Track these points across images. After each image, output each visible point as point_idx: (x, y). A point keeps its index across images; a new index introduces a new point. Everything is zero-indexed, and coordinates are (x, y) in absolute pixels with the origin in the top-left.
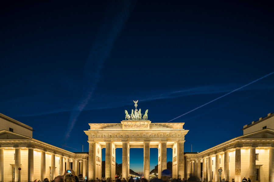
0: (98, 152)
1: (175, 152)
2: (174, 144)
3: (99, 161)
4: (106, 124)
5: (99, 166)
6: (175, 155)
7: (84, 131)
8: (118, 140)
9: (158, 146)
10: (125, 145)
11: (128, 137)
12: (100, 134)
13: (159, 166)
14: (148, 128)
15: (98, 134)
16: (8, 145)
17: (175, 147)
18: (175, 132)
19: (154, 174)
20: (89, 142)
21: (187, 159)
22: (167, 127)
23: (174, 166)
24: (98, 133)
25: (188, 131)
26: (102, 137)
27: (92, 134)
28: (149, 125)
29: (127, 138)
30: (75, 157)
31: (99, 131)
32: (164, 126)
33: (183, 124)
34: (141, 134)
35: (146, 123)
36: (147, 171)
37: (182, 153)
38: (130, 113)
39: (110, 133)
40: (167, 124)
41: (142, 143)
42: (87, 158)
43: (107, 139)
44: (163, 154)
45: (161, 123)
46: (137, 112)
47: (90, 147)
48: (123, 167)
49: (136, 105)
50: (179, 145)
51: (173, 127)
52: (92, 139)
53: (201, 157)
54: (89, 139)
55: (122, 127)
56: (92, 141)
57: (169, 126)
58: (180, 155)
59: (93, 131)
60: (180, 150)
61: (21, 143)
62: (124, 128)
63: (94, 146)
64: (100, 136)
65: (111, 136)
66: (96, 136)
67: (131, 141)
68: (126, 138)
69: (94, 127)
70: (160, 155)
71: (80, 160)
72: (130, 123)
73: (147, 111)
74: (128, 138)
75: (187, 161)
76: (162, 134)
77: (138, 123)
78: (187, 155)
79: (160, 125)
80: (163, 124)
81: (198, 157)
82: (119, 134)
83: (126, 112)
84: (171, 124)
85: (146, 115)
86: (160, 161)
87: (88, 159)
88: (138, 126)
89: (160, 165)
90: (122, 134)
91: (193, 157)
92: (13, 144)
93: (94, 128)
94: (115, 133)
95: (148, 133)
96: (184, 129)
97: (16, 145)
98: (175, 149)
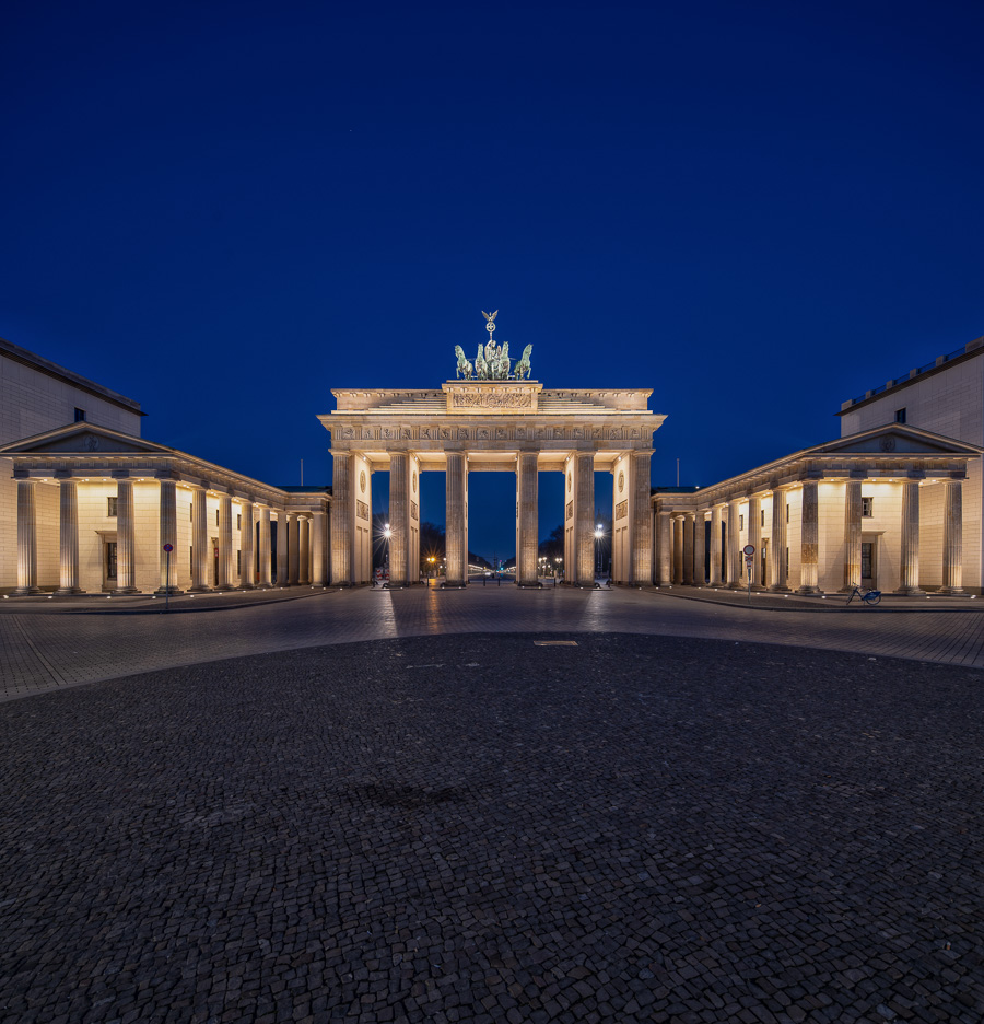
0: (363, 486)
1: (621, 487)
2: (620, 459)
3: (364, 516)
4: (389, 393)
5: (364, 533)
6: (622, 495)
7: (320, 417)
8: (433, 447)
9: (563, 463)
10: (457, 463)
11: (467, 438)
12: (368, 426)
13: (567, 535)
14: (534, 408)
15: (364, 426)
16: (93, 470)
17: (623, 468)
18: (620, 423)
19: (545, 559)
20: (334, 453)
21: (661, 510)
22: (597, 403)
23: (620, 533)
24: (364, 423)
25: (665, 417)
26: (378, 436)
27: (344, 426)
28: (535, 396)
29: (463, 439)
30: (286, 505)
31: (369, 417)
32: (585, 400)
33: (649, 393)
34: (511, 425)
35: (526, 390)
36: (528, 549)
37: (643, 490)
38: (471, 355)
39: (406, 423)
40: (595, 393)
41: (509, 455)
42: (327, 508)
43: (395, 444)
44: (580, 495)
45: (575, 391)
46: (493, 348)
47: (338, 470)
48: (448, 536)
49: (490, 327)
50: (636, 463)
51: (617, 402)
52: (344, 444)
53: (707, 504)
54: (334, 443)
55: (444, 404)
56: (344, 449)
57: (601, 399)
58: (636, 496)
59: (348, 417)
60: (637, 482)
61: (139, 465)
62: (452, 408)
63: (349, 465)
64: (372, 433)
65: (407, 432)
66: (359, 433)
67: (477, 448)
68: (458, 439)
69: (348, 403)
70: (570, 496)
71: (299, 514)
72: (473, 390)
73: (528, 349)
74: (467, 441)
75: (662, 516)
76: (581, 426)
77: (500, 390)
78: (662, 497)
79: (573, 398)
80: (581, 392)
81: (695, 505)
82: (435, 425)
83: (460, 351)
84: (609, 394)
85: (526, 361)
86: (573, 518)
87: (328, 512)
88: (498, 400)
89: (573, 531)
90: (448, 426)
91: (679, 502)
92: (112, 465)
93: (350, 406)
94: (424, 423)
95: (532, 424)
96: (651, 412)
97: (120, 471)
98: (622, 476)
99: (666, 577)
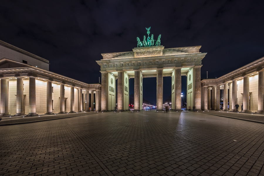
1: (190, 79)
2: (189, 70)
3: (112, 91)
4: (118, 54)
5: (113, 96)
6: (190, 82)
7: (97, 61)
8: (130, 69)
9: (171, 74)
10: (137, 74)
11: (140, 65)
12: (111, 63)
13: (172, 95)
14: (161, 54)
15: (110, 63)
16: (9, 74)
17: (191, 73)
18: (190, 57)
19: (167, 103)
20: (102, 72)
21: (204, 85)
22: (182, 51)
23: (189, 94)
25: (206, 54)
26: (114, 66)
27: (104, 64)
28: (162, 51)
29: (139, 66)
30: (88, 88)
31: (111, 61)
32: (178, 51)
33: (200, 47)
34: (154, 60)
35: (159, 49)
36: (159, 99)
37: (198, 79)
38: (142, 40)
39: (122, 62)
40: (181, 49)
41: (154, 71)
42: (100, 88)
43: (119, 69)
44: (177, 82)
45: (175, 48)
47: (103, 77)
48: (135, 96)
49: (148, 33)
50: (195, 71)
51: (189, 51)
52: (104, 69)
53: (222, 82)
54: (101, 69)
55: (133, 55)
56: (104, 71)
57: (183, 50)
58: (196, 81)
59: (105, 61)
60: (196, 76)
61: (23, 72)
62: (136, 56)
63: (106, 76)
64: (112, 66)
65: (122, 65)
66: (109, 66)
67: (144, 68)
68: (138, 66)
69: (106, 58)
70: (173, 83)
71: (94, 91)
72: (142, 50)
73: (160, 36)
74: (140, 66)
75: (205, 87)
76: (177, 59)
77: (151, 50)
78: (205, 81)
79: (174, 50)
80: (177, 49)
81: (217, 83)
82: (131, 62)
83: (138, 39)
84: (186, 49)
85: (159, 40)
86: (174, 89)
87: (101, 90)
88: (150, 53)
89: (174, 94)
90: (134, 62)
91: (211, 82)
92: (15, 73)
94: (127, 61)
95: (160, 59)
96: (201, 53)
97: (17, 74)
98: (190, 76)
99: (206, 108)
